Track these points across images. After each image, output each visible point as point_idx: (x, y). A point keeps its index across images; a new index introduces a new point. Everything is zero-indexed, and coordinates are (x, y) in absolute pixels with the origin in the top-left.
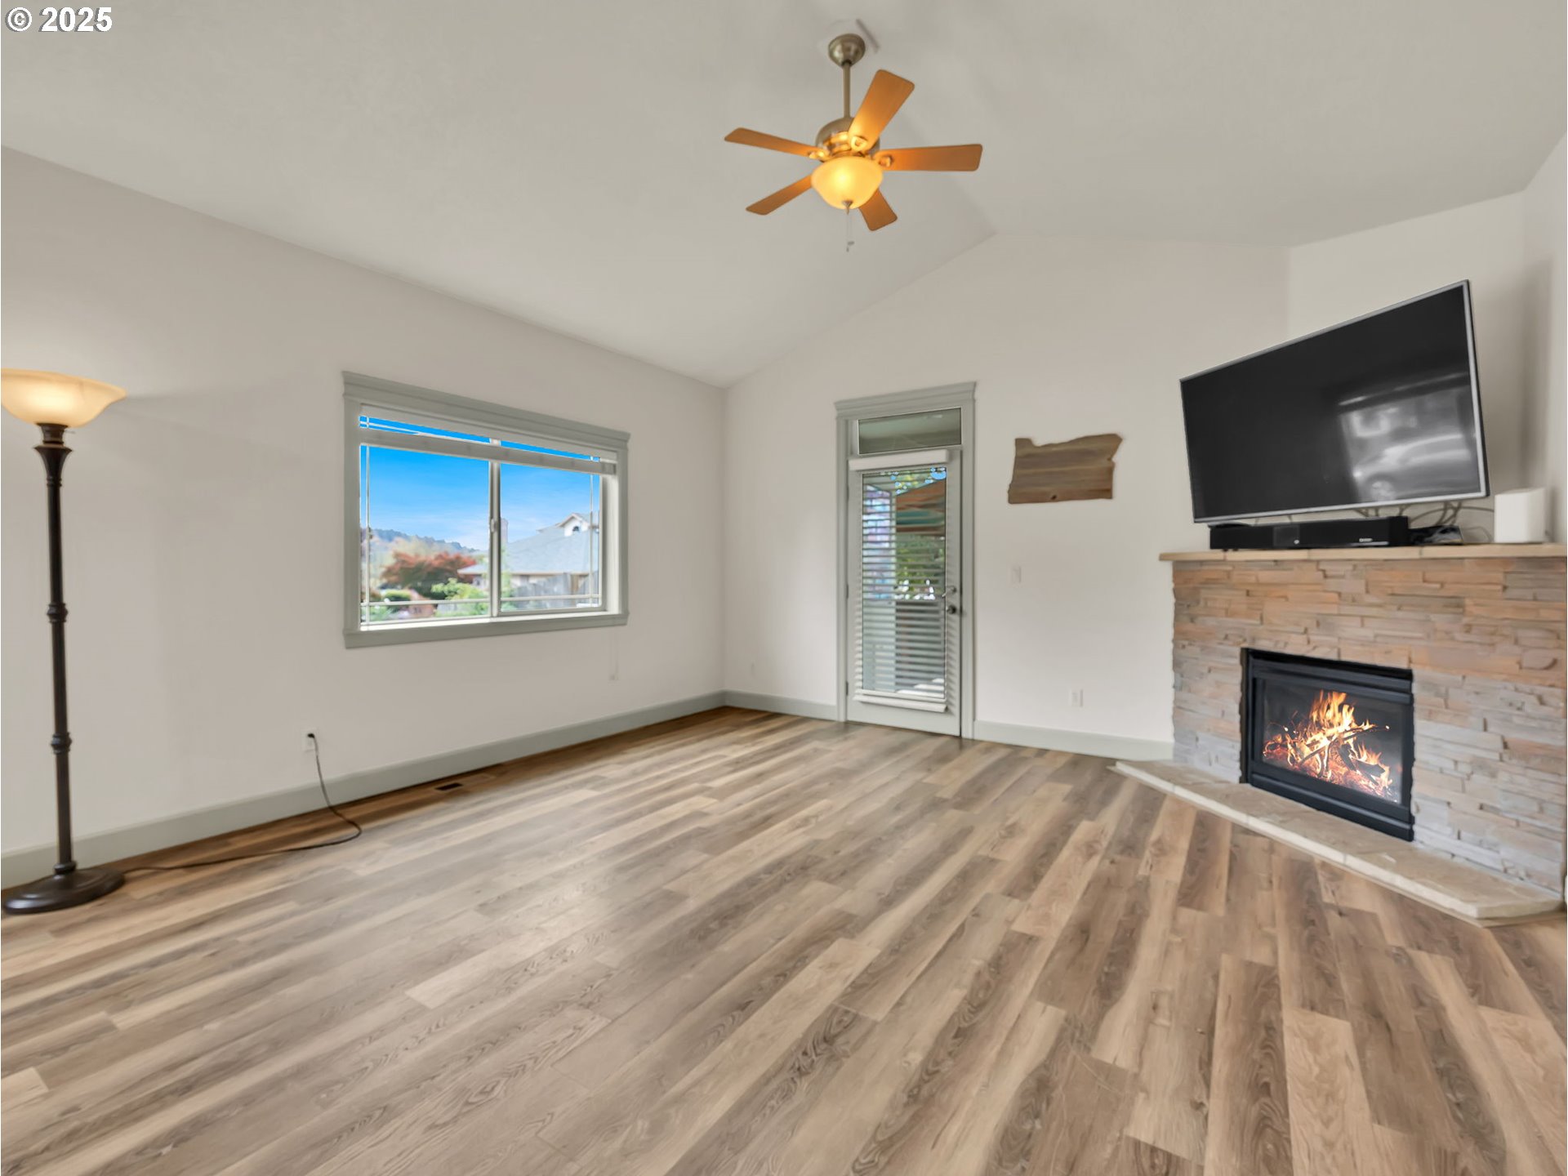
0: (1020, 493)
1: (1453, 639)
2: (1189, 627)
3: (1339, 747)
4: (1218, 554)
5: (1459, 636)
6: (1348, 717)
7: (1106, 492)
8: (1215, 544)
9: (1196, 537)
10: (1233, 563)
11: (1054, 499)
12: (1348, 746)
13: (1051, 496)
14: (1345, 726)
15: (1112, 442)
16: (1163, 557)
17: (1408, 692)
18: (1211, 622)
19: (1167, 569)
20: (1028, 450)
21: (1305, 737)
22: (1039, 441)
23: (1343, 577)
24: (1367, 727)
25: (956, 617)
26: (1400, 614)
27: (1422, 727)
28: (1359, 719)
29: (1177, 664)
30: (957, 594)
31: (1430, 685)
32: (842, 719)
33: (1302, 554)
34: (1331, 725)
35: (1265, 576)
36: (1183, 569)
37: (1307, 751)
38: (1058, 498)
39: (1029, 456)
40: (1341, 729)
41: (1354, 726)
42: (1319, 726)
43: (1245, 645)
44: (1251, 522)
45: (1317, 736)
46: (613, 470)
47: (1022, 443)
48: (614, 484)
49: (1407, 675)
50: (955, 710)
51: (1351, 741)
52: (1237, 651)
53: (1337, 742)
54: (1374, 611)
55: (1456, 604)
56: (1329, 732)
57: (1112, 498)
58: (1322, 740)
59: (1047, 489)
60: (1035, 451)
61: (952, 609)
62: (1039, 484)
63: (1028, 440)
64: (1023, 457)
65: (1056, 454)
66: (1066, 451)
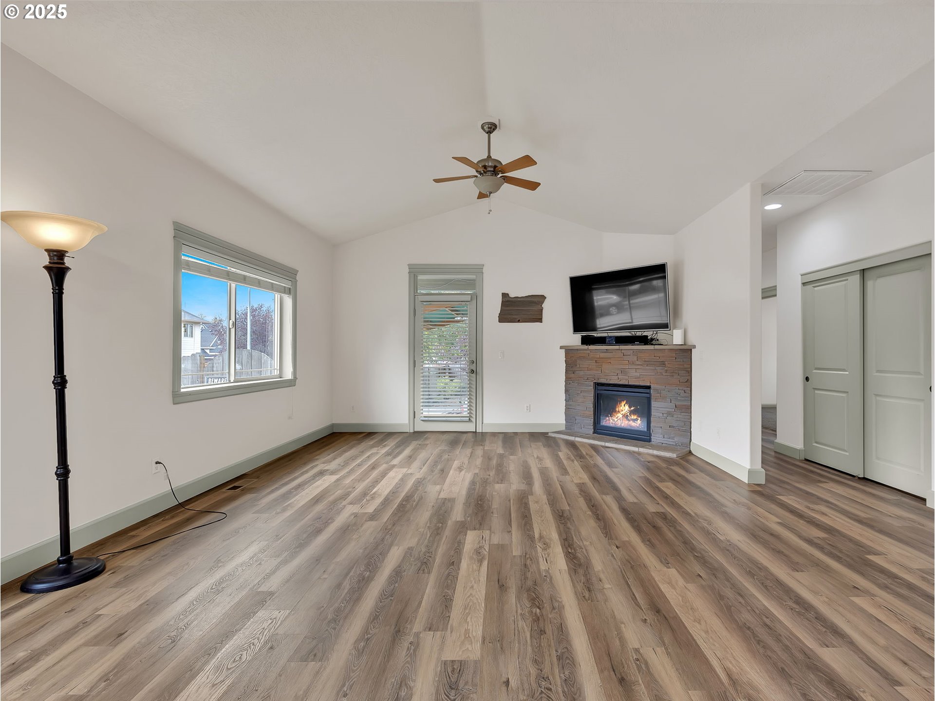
0: (504, 318)
1: (662, 375)
2: (572, 375)
3: (625, 416)
4: (585, 347)
5: (664, 374)
6: (627, 407)
7: (540, 320)
8: (582, 343)
9: (575, 340)
10: (591, 350)
11: (519, 321)
13: (518, 320)
14: (627, 410)
15: (543, 298)
16: (561, 348)
17: (649, 393)
18: (582, 373)
19: (563, 351)
20: (507, 299)
21: (615, 416)
22: (512, 295)
23: (630, 355)
24: (632, 408)
25: (474, 375)
26: (647, 367)
27: (654, 404)
28: (630, 407)
29: (566, 391)
30: (475, 364)
31: (656, 390)
32: (412, 431)
33: (617, 347)
34: (622, 411)
35: (602, 355)
36: (569, 352)
37: (616, 420)
38: (521, 321)
39: (508, 301)
40: (625, 411)
41: (629, 409)
42: (619, 412)
43: (595, 381)
44: (595, 335)
45: (618, 415)
46: (288, 291)
47: (505, 295)
48: (288, 301)
49: (649, 387)
50: (474, 420)
51: (628, 414)
52: (592, 384)
54: (639, 367)
55: (663, 364)
56: (622, 413)
57: (542, 322)
58: (620, 415)
59: (516, 317)
60: (511, 299)
61: (472, 371)
62: (512, 315)
63: (507, 294)
64: (505, 302)
65: (520, 301)
66: (524, 301)
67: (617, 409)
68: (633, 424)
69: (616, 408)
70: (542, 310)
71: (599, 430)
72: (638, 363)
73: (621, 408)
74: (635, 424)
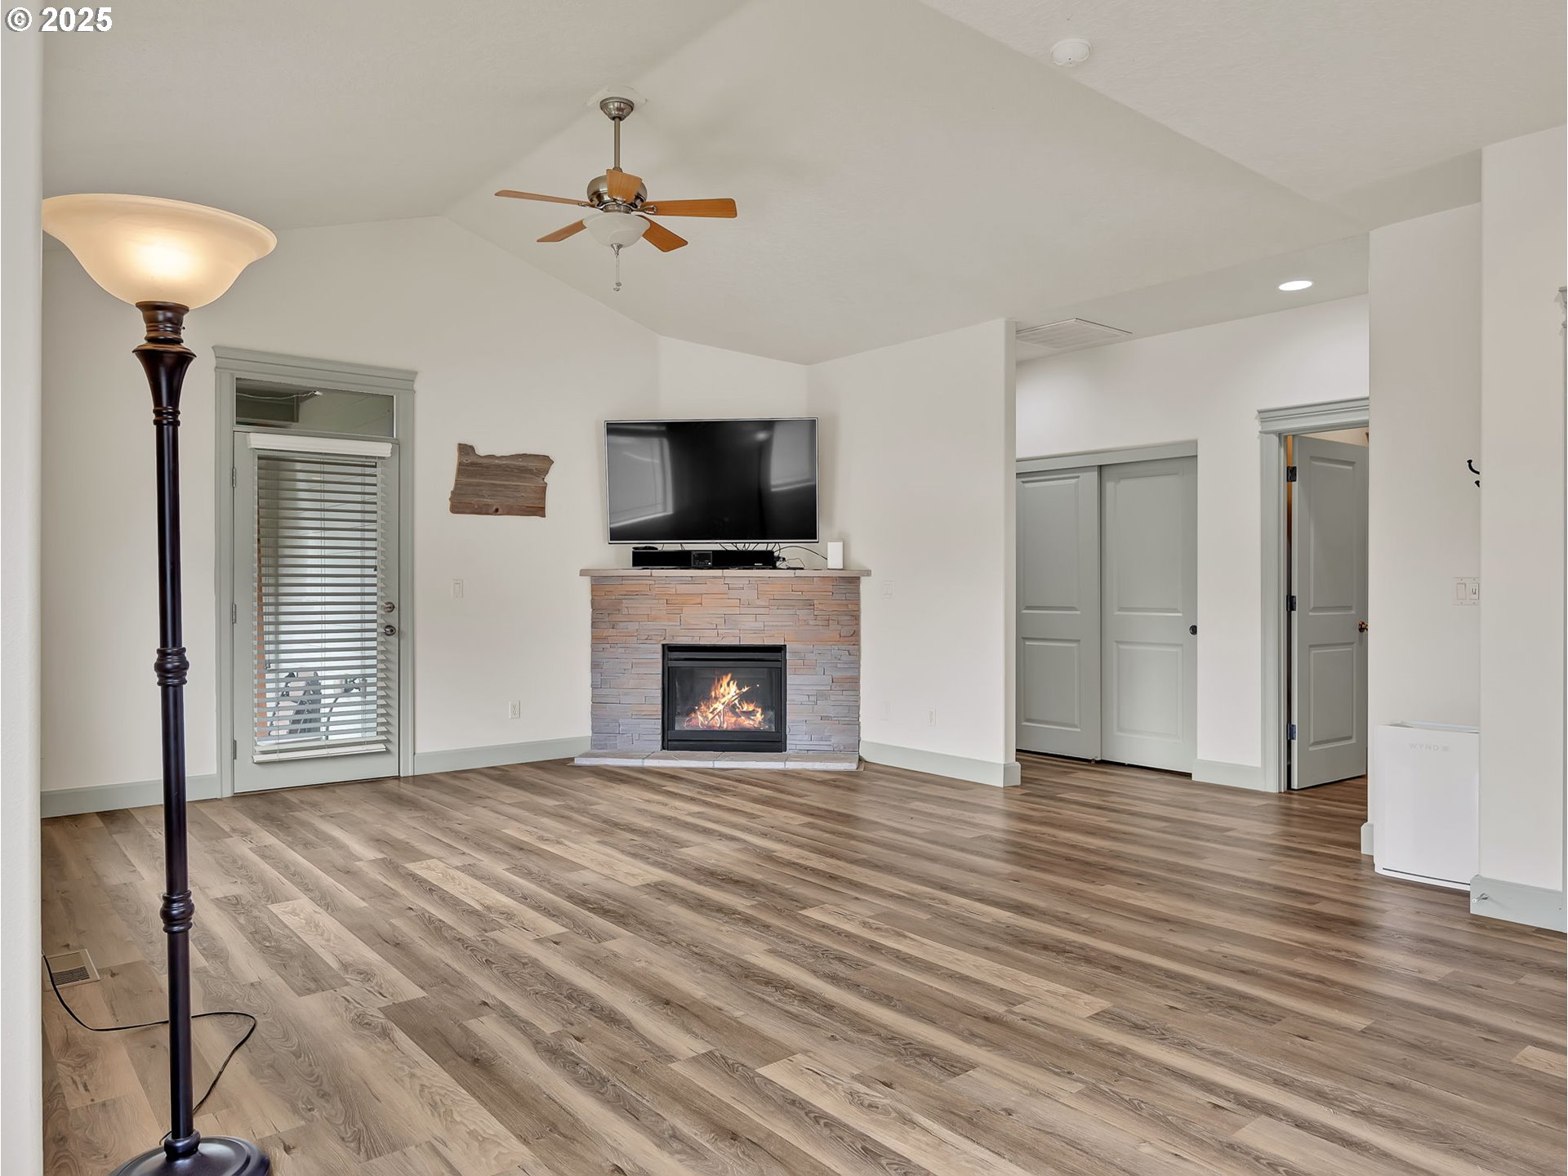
0: (462, 503)
1: (808, 624)
2: (607, 632)
3: (732, 708)
4: (640, 571)
5: (811, 623)
6: (733, 688)
7: (539, 511)
8: (635, 565)
9: (617, 556)
10: (655, 579)
11: (495, 512)
12: (735, 704)
13: (494, 508)
14: (732, 693)
15: (547, 461)
16: (583, 573)
17: (782, 660)
18: (633, 627)
19: (586, 582)
20: (470, 458)
21: (708, 708)
22: (481, 451)
23: (741, 589)
24: (744, 690)
25: (394, 639)
26: (779, 612)
27: (792, 679)
28: (740, 687)
29: (595, 666)
30: (396, 612)
31: (797, 653)
32: (229, 794)
34: (724, 696)
35: (682, 589)
36: (600, 583)
37: (710, 716)
38: (500, 510)
39: (473, 464)
40: (730, 696)
41: (738, 691)
42: (716, 699)
43: (664, 642)
45: (715, 706)
47: (465, 450)
49: (780, 649)
50: (394, 748)
51: (736, 702)
52: (658, 648)
53: (728, 704)
54: (762, 611)
55: (810, 604)
56: (723, 700)
57: (545, 516)
58: (719, 706)
59: (489, 501)
60: (478, 460)
61: (390, 630)
62: (483, 496)
63: (472, 448)
64: (467, 465)
65: (499, 466)
66: (507, 466)
67: (713, 694)
68: (747, 723)
69: (710, 692)
70: (544, 489)
71: (672, 741)
72: (759, 603)
73: (722, 690)
74: (751, 722)
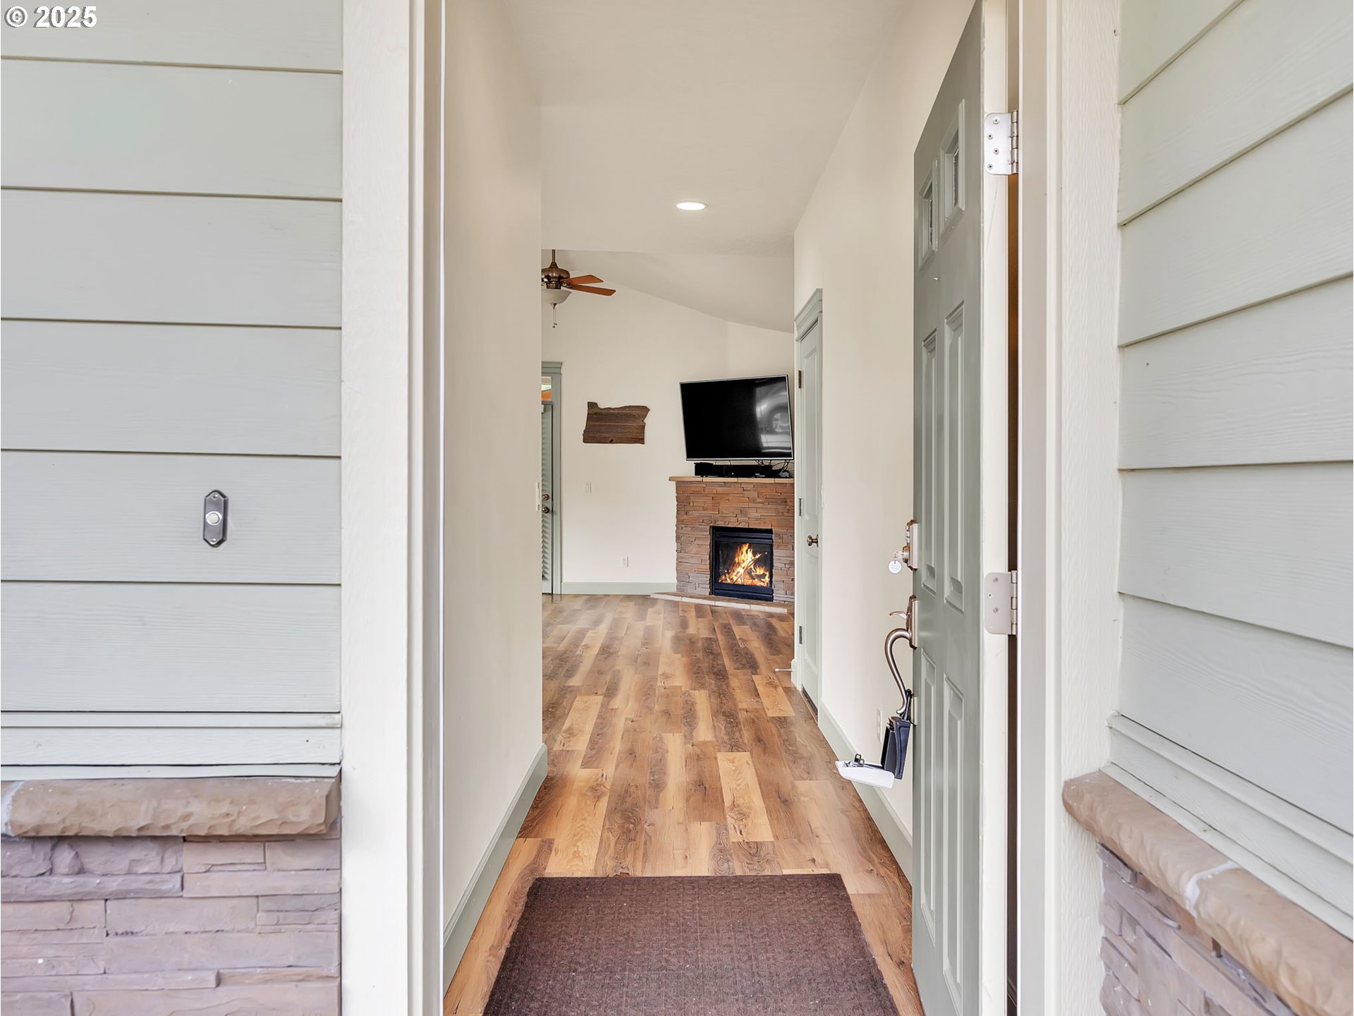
0: (589, 437)
1: (784, 515)
2: (685, 517)
3: (747, 570)
4: (699, 478)
5: (786, 514)
6: (750, 554)
7: (641, 440)
8: (697, 474)
9: (687, 468)
10: (706, 483)
11: (611, 442)
12: (751, 569)
13: (610, 439)
14: (750, 560)
15: (645, 410)
16: (671, 479)
17: (771, 539)
18: (696, 514)
19: (673, 485)
20: (595, 410)
21: (734, 571)
22: (602, 405)
23: (750, 490)
24: (757, 557)
25: (549, 515)
26: (767, 506)
27: (776, 553)
28: (754, 554)
29: (678, 538)
30: (550, 500)
31: (778, 535)
33: (734, 480)
34: (744, 561)
35: (720, 490)
36: (681, 485)
37: (736, 575)
38: (614, 441)
39: (596, 414)
40: (748, 562)
41: (753, 558)
42: (739, 563)
43: (711, 525)
44: (714, 463)
45: (738, 568)
47: (592, 405)
49: (770, 531)
50: (549, 577)
51: (752, 566)
52: (708, 527)
53: (747, 568)
54: (760, 505)
55: (785, 501)
56: (743, 565)
57: (644, 443)
58: (740, 570)
59: (607, 435)
60: (600, 411)
61: (546, 510)
62: (603, 432)
63: (596, 404)
64: (593, 414)
65: (613, 414)
66: (618, 414)
67: (737, 560)
68: (757, 583)
69: (734, 558)
70: (643, 427)
71: (719, 589)
72: (758, 500)
73: (742, 557)
74: (759, 581)
